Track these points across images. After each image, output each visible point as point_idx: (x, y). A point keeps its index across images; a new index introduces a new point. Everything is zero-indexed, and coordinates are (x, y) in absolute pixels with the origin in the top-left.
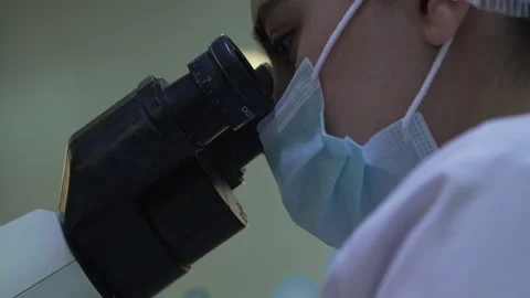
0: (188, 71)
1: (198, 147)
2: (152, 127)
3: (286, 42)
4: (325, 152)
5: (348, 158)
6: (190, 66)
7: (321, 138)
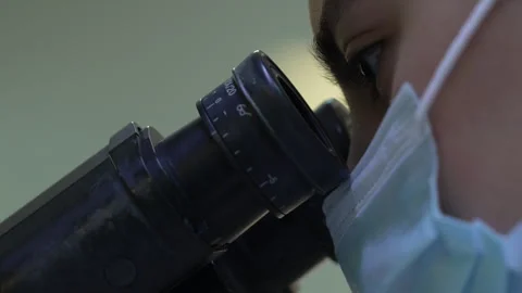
0: (196, 115)
1: (215, 247)
2: (135, 212)
3: (372, 60)
4: (439, 248)
5: (479, 258)
6: (201, 107)
7: (432, 222)
